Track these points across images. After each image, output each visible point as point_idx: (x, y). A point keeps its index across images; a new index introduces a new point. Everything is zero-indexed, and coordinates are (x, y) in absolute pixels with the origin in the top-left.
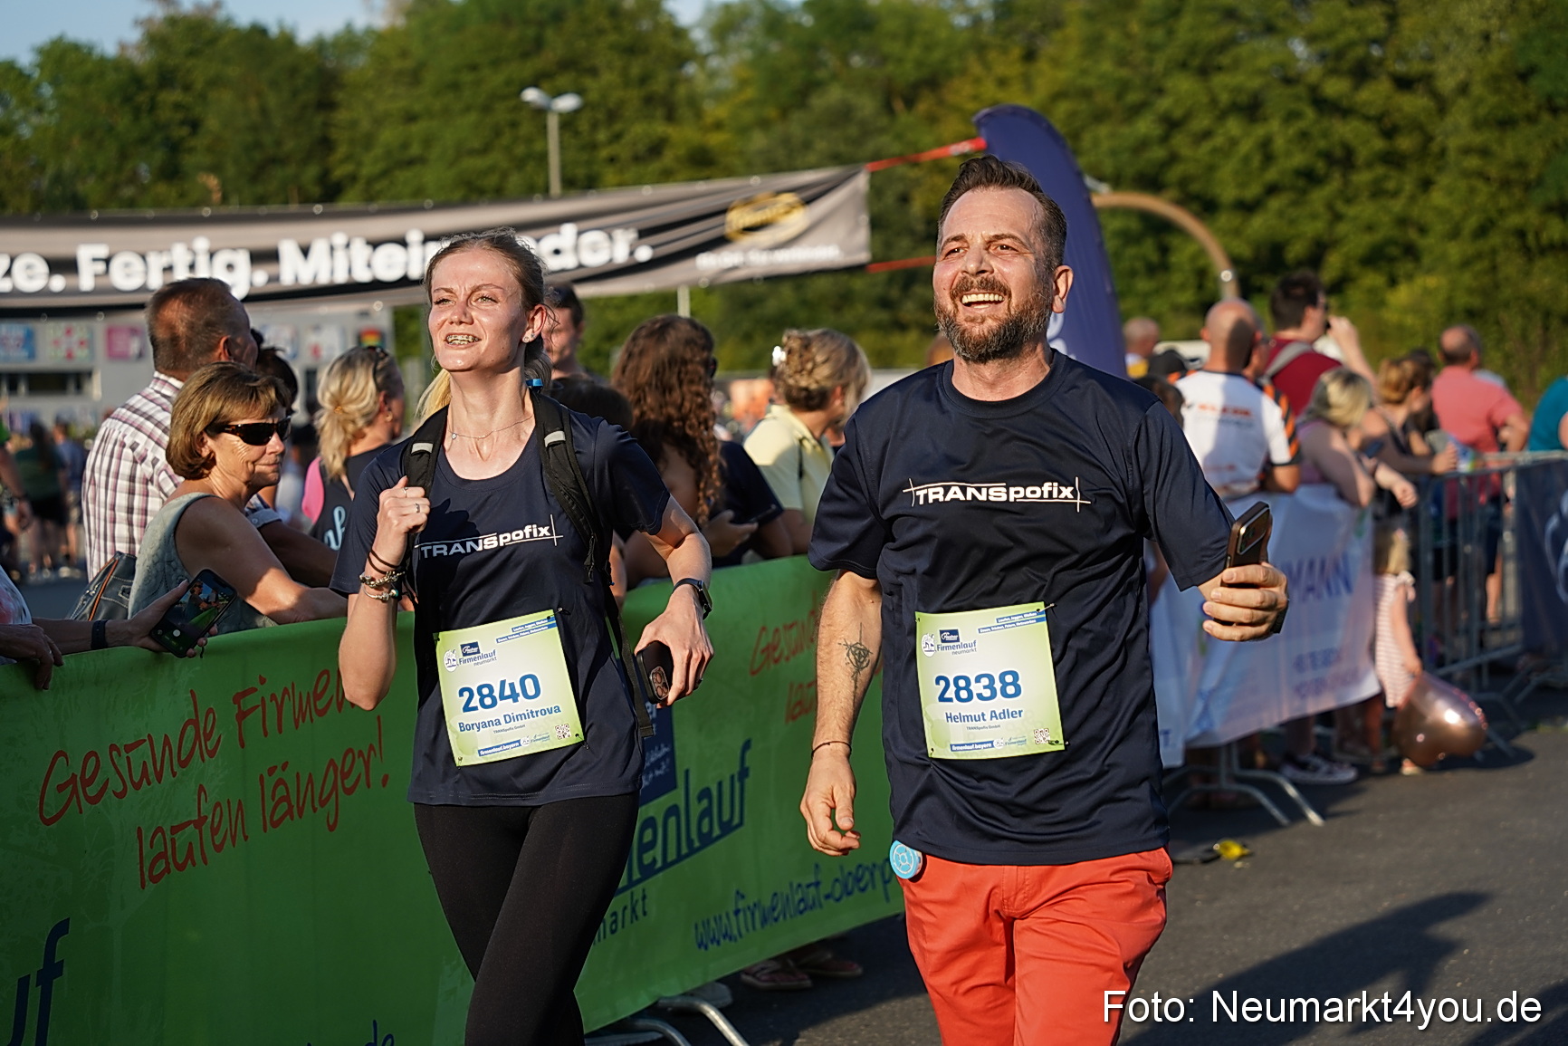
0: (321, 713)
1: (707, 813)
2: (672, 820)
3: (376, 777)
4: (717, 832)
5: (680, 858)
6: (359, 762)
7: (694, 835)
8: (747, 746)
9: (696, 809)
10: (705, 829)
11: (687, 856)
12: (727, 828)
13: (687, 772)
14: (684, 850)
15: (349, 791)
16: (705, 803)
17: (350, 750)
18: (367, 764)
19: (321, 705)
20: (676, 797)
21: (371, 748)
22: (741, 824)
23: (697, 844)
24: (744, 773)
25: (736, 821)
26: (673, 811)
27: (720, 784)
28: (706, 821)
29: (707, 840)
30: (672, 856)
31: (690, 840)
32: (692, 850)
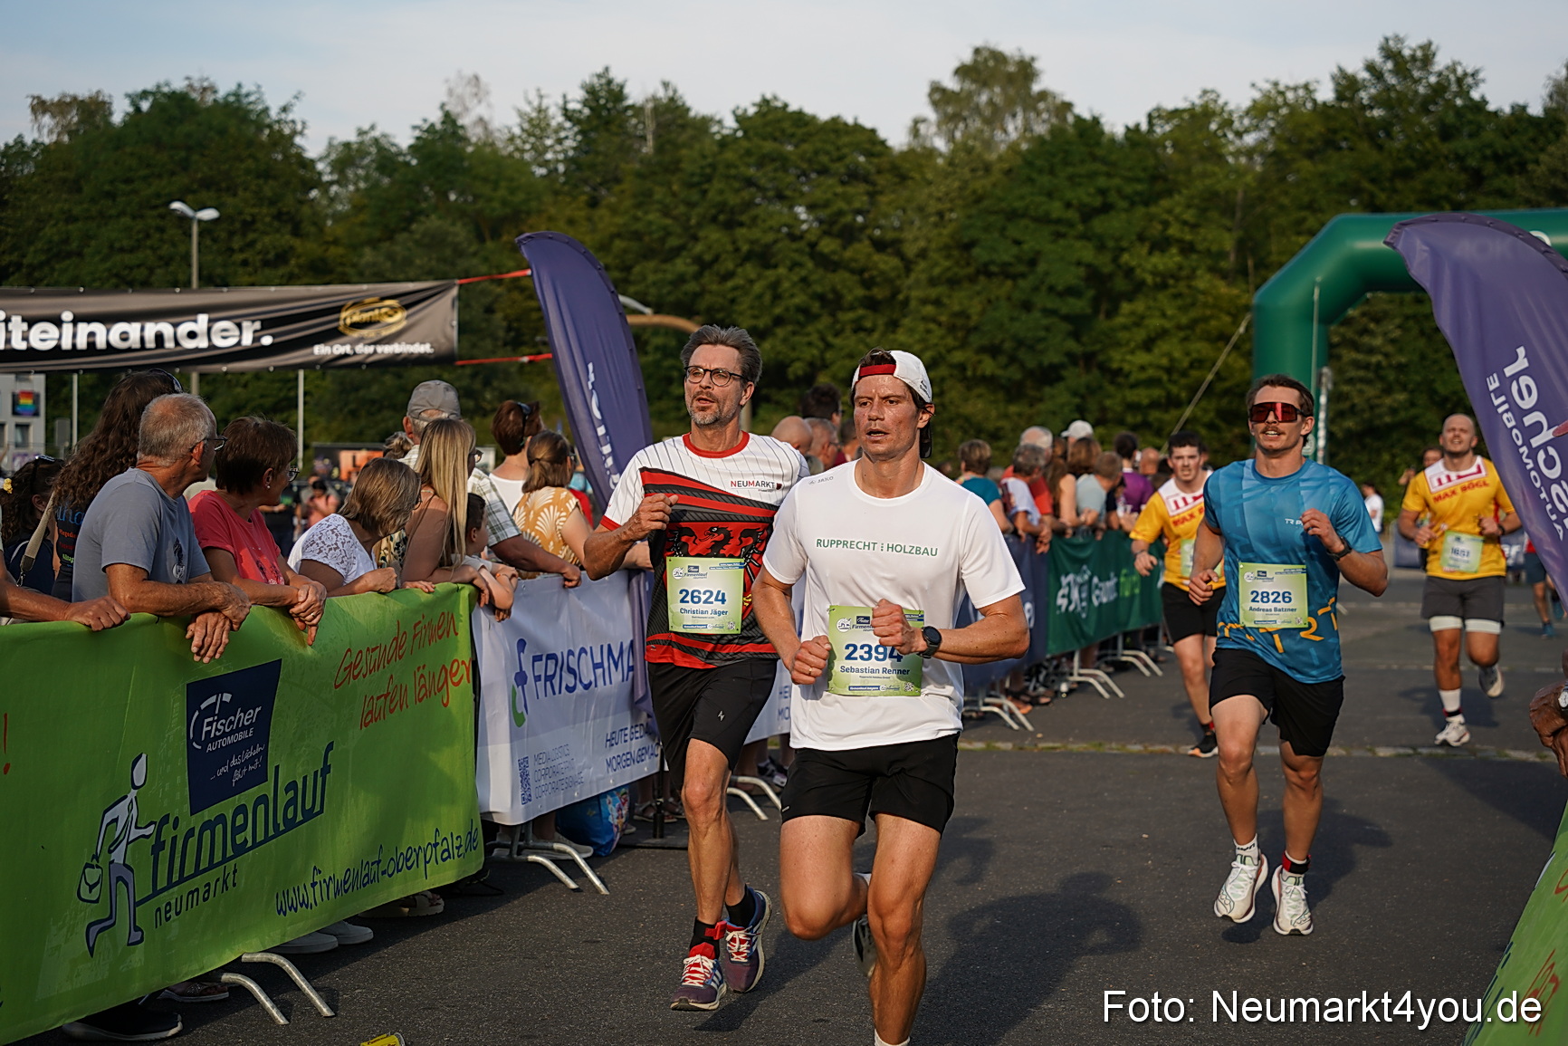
1: (292, 802)
2: (261, 808)
4: (300, 818)
5: (267, 839)
7: (280, 820)
8: (330, 747)
9: (283, 798)
10: (290, 816)
11: (273, 837)
12: (309, 815)
13: (277, 768)
14: (271, 833)
16: (291, 794)
20: (266, 788)
22: (321, 811)
23: (282, 828)
24: (326, 769)
25: (317, 809)
26: (262, 799)
27: (305, 778)
28: (291, 809)
29: (291, 824)
30: (260, 837)
31: (276, 825)
32: (278, 833)
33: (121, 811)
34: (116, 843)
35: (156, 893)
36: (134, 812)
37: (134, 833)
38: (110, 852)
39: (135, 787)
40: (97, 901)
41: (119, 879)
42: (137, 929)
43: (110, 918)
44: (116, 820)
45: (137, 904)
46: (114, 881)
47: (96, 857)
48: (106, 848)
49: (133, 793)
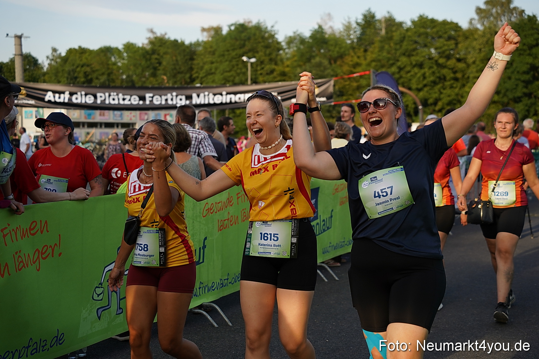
1: (324, 225)
2: (318, 226)
4: (326, 229)
5: (319, 234)
7: (322, 229)
8: (332, 211)
9: (322, 224)
10: (324, 228)
11: (321, 234)
12: (328, 228)
13: (320, 216)
14: (320, 232)
16: (324, 223)
20: (318, 221)
23: (322, 231)
24: (331, 217)
25: (330, 227)
26: (318, 224)
27: (327, 219)
28: (324, 227)
29: (324, 231)
31: (321, 231)
32: (322, 233)
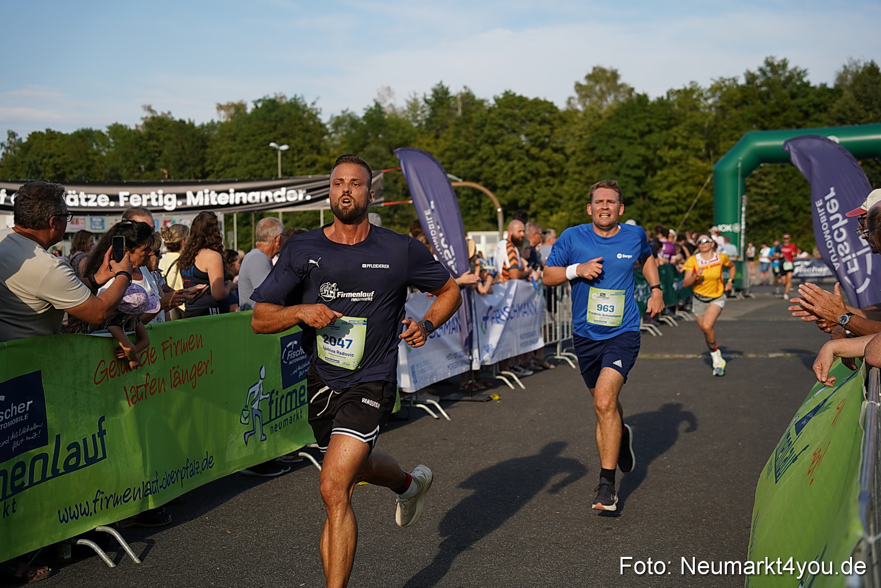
0: (191, 349)
3: (209, 371)
6: (204, 366)
15: (200, 375)
17: (201, 362)
18: (206, 366)
19: (191, 346)
21: (208, 361)
33: (256, 388)
34: (254, 401)
35: (271, 420)
36: (262, 389)
37: (262, 397)
38: (252, 404)
39: (261, 379)
40: (248, 424)
41: (256, 415)
42: (264, 435)
43: (253, 430)
44: (254, 392)
45: (263, 425)
46: (254, 416)
47: (246, 406)
48: (250, 403)
49: (261, 381)
